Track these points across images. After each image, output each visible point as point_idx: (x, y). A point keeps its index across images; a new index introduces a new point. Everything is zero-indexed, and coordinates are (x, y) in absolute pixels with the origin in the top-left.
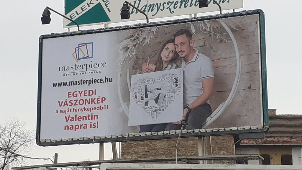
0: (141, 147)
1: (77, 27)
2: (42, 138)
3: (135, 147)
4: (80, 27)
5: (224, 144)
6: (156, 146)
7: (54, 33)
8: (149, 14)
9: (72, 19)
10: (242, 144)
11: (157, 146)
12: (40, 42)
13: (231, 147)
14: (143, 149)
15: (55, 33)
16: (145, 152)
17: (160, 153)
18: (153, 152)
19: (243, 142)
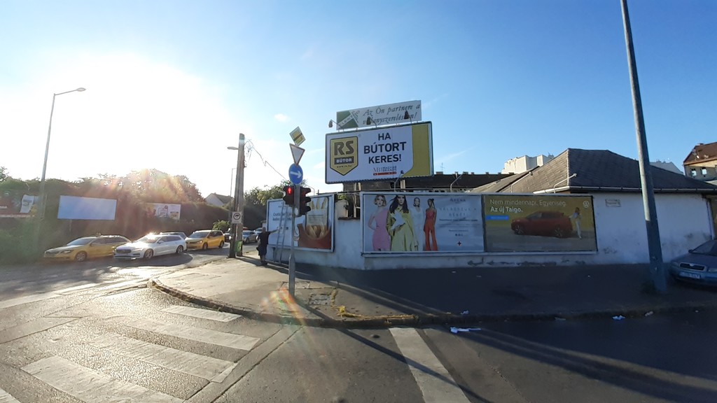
1: (344, 130)
2: (328, 181)
8: (377, 123)
12: (327, 136)
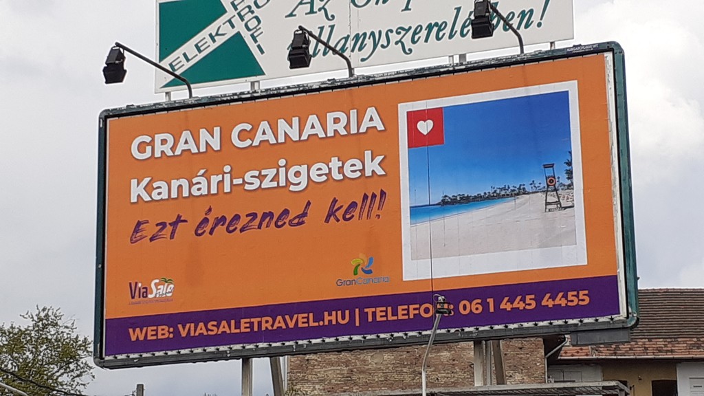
0: (332, 368)
1: (188, 91)
3: (319, 367)
4: (193, 90)
5: (521, 358)
6: (368, 365)
7: (133, 105)
8: (355, 57)
9: (174, 70)
10: (562, 358)
11: (370, 363)
12: (101, 126)
13: (538, 364)
14: (338, 372)
15: (136, 104)
16: (342, 379)
17: (377, 380)
18: (359, 378)
19: (566, 353)
